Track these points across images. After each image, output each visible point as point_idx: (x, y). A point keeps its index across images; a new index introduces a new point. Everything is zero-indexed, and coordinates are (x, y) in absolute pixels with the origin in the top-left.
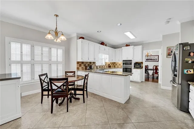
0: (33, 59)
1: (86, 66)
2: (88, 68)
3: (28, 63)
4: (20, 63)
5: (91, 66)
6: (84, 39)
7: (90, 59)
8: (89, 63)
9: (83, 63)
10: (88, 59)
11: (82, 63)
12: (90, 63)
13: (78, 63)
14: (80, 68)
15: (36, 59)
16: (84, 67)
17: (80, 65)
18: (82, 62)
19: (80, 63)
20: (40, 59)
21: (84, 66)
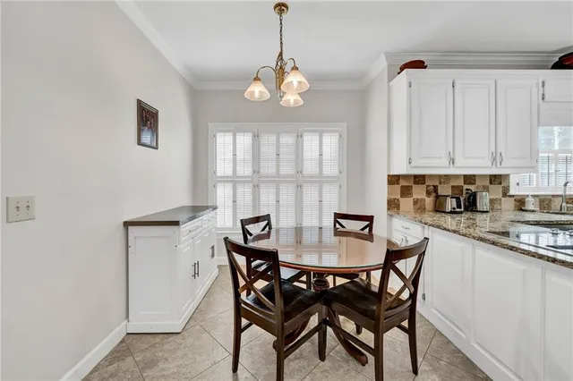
0: (256, 172)
1: (438, 197)
2: (450, 204)
3: (247, 182)
4: (232, 181)
5: (474, 195)
6: (425, 67)
7: (457, 163)
8: (460, 182)
9: (419, 179)
10: (445, 162)
11: (416, 183)
12: (469, 179)
13: (393, 180)
14: (406, 203)
15: (263, 171)
16: (429, 201)
17: (406, 192)
18: (415, 177)
19: (403, 183)
20: (272, 171)
21: (428, 193)
